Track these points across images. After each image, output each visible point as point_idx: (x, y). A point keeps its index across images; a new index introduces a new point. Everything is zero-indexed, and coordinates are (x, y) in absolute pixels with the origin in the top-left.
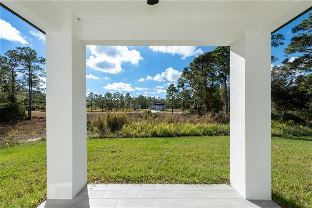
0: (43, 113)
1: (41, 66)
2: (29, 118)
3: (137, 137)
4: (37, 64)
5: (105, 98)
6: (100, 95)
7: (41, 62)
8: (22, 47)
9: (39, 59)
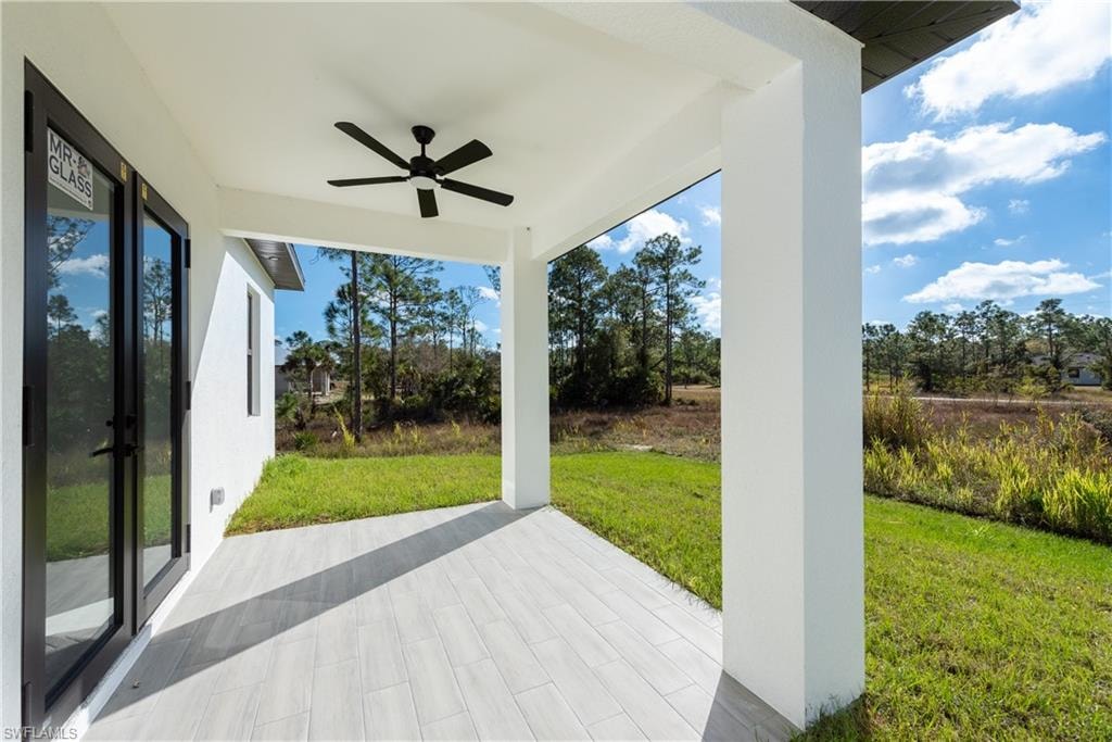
0: (714, 390)
1: (692, 269)
2: (666, 403)
3: (915, 500)
4: (682, 268)
5: (913, 336)
6: (886, 327)
7: (689, 260)
8: (654, 238)
9: (685, 254)
